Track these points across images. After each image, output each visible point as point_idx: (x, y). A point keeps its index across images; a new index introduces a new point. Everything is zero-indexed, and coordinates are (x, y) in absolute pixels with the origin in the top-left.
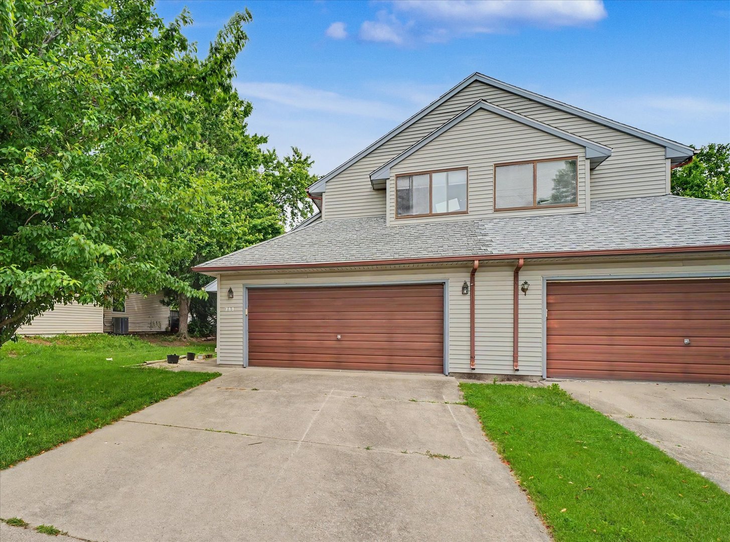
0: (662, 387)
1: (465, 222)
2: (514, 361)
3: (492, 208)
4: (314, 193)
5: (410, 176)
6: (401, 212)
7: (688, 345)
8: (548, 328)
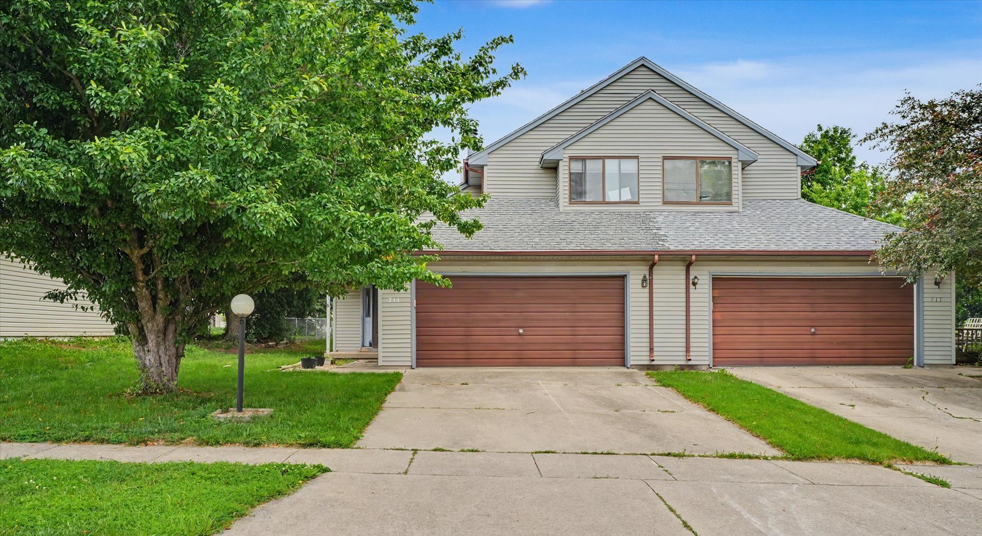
0: (797, 370)
1: (637, 213)
2: (687, 352)
3: (661, 200)
4: (472, 165)
5: (583, 159)
6: (575, 197)
7: (814, 334)
8: (713, 320)
